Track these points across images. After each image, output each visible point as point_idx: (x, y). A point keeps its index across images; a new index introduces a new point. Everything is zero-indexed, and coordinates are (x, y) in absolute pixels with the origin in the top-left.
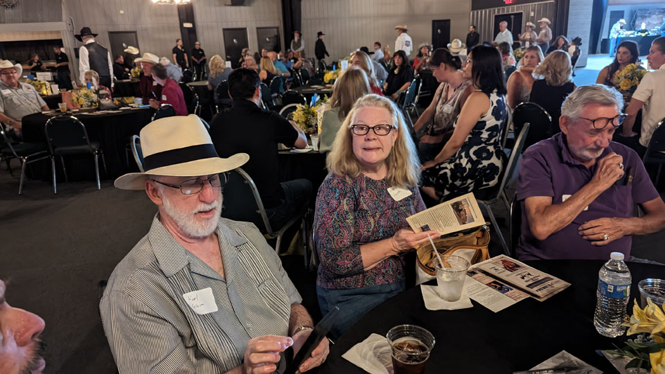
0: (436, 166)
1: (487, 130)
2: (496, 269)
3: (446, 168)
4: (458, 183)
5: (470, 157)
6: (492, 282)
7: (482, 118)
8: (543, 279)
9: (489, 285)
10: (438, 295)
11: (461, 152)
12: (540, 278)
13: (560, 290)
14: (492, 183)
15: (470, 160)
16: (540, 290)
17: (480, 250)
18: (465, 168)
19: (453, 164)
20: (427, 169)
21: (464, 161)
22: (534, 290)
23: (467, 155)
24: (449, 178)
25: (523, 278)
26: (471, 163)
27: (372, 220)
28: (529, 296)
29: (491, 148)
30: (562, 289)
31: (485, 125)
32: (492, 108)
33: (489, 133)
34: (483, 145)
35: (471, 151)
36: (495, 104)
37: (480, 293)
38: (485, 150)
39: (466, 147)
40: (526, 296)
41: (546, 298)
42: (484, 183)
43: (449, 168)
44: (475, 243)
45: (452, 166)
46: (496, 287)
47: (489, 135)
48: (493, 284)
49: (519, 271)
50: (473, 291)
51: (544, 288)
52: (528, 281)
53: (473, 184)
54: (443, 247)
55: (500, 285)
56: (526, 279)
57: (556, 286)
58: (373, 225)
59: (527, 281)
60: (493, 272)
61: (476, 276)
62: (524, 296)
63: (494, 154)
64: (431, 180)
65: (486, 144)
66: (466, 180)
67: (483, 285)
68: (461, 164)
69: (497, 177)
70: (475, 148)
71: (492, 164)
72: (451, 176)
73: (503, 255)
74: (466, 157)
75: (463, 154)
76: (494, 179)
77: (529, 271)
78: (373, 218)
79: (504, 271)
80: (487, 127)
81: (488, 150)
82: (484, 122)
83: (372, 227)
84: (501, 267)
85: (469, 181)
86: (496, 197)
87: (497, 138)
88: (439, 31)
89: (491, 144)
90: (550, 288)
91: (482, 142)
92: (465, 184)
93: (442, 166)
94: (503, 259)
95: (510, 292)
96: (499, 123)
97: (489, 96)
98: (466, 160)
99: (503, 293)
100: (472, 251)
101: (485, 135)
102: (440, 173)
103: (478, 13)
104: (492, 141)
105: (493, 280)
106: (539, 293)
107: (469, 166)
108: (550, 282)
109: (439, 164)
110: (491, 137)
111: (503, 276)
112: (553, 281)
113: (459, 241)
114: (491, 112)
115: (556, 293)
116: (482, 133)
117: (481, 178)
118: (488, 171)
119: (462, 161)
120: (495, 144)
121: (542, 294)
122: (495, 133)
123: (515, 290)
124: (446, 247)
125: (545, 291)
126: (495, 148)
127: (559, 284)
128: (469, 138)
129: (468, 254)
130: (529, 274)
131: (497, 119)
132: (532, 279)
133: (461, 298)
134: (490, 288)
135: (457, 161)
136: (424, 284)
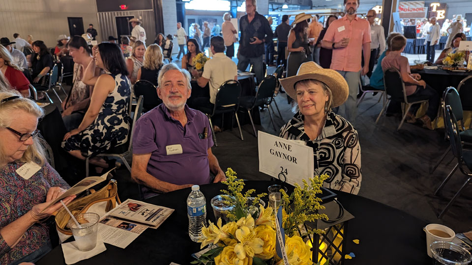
0: (80, 133)
1: (116, 104)
2: (123, 213)
3: (88, 134)
4: (98, 145)
5: (105, 124)
6: (121, 224)
7: (111, 94)
8: (156, 212)
9: (119, 227)
10: (77, 248)
11: (98, 120)
12: (154, 211)
13: (168, 216)
14: (124, 141)
15: (106, 127)
16: (154, 220)
17: (110, 201)
18: (102, 133)
19: (93, 130)
20: (72, 136)
21: (101, 127)
22: (150, 222)
23: (103, 123)
24: (91, 141)
25: (143, 214)
26: (106, 129)
27: (7, 206)
28: (148, 227)
29: (120, 117)
30: (169, 215)
31: (114, 100)
32: (118, 87)
33: (117, 105)
34: (114, 115)
35: (106, 120)
36: (119, 84)
37: (112, 235)
38: (115, 118)
39: (102, 116)
40: (146, 227)
41: (159, 225)
42: (118, 142)
43: (90, 134)
44: (107, 196)
45: (92, 132)
46: (124, 227)
47: (117, 107)
48: (122, 225)
49: (141, 209)
50: (107, 235)
51: (157, 218)
52: (147, 215)
53: (109, 144)
54: (80, 205)
55: (127, 225)
56: (145, 214)
57: (165, 214)
58: (9, 209)
59: (145, 216)
60: (121, 216)
61: (109, 222)
62: (145, 228)
63: (123, 121)
64: (76, 145)
65: (116, 114)
66: (104, 142)
67: (115, 228)
68: (99, 130)
69: (127, 136)
70: (108, 117)
71: (122, 128)
72: (92, 140)
73: (129, 199)
74: (102, 124)
75: (100, 122)
76: (125, 138)
77: (146, 208)
78: (8, 203)
79: (129, 213)
80: (115, 102)
81: (118, 118)
82: (113, 97)
83: (9, 211)
84: (127, 210)
85: (107, 142)
86: (127, 150)
87: (124, 109)
88: (74, 25)
89: (120, 114)
90: (161, 217)
91: (113, 113)
92: (104, 144)
93: (85, 133)
94: (128, 203)
95: (135, 227)
96: (124, 98)
97: (114, 78)
98: (102, 126)
99: (129, 230)
100: (104, 203)
101: (115, 107)
102: (83, 139)
103: (102, 14)
104: (121, 112)
105: (122, 222)
106: (154, 223)
107: (105, 131)
108: (161, 213)
109: (82, 132)
110: (119, 108)
111: (128, 217)
112: (163, 211)
113: (92, 197)
114: (117, 90)
115: (165, 219)
116: (112, 106)
117: (115, 139)
118: (120, 133)
119: (99, 127)
120: (123, 113)
121: (156, 223)
122: (122, 106)
123: (138, 225)
124: (83, 205)
125: (158, 221)
126: (123, 116)
127: (167, 212)
128: (103, 109)
129: (101, 206)
130: (147, 210)
131: (122, 95)
132: (149, 213)
133: (97, 245)
134: (120, 229)
135: (96, 128)
136: (65, 242)
